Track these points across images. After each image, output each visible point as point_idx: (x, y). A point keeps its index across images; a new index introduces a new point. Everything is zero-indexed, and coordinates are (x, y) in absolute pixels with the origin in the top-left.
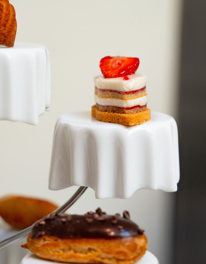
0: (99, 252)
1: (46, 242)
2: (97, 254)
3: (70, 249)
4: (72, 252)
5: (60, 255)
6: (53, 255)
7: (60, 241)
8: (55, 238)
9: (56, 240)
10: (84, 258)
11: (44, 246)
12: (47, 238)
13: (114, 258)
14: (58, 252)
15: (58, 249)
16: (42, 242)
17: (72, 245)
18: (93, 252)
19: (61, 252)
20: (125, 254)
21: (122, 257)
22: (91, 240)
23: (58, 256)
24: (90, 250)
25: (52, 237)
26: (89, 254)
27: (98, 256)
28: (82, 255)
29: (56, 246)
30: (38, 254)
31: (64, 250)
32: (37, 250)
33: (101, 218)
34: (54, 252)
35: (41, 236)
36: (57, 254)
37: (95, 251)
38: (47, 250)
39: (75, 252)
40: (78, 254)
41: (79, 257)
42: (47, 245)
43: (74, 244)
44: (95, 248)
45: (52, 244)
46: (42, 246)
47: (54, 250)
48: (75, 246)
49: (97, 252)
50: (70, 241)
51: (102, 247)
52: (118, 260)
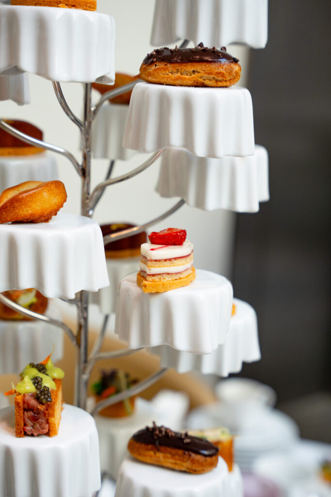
0: (202, 73)
1: (157, 67)
2: (200, 75)
3: (178, 71)
4: (179, 74)
5: (169, 77)
6: (163, 78)
7: (169, 65)
8: (165, 63)
9: (165, 65)
10: (189, 79)
12: (158, 64)
13: (214, 78)
14: (167, 75)
15: (167, 72)
16: (153, 67)
17: (179, 68)
18: (197, 74)
19: (170, 74)
20: (223, 75)
21: (220, 78)
22: (195, 64)
23: (168, 78)
24: (194, 72)
25: (162, 63)
26: (193, 75)
27: (201, 77)
28: (187, 77)
29: (165, 69)
30: (150, 79)
31: (172, 73)
32: (150, 74)
33: (202, 48)
34: (163, 74)
35: (152, 63)
37: (198, 72)
38: (158, 73)
39: (182, 74)
40: (184, 76)
41: (185, 79)
42: (158, 69)
43: (181, 67)
44: (199, 70)
45: (162, 68)
46: (154, 70)
47: (164, 73)
48: (181, 69)
49: (200, 74)
50: (177, 65)
51: (204, 69)
52: (217, 81)
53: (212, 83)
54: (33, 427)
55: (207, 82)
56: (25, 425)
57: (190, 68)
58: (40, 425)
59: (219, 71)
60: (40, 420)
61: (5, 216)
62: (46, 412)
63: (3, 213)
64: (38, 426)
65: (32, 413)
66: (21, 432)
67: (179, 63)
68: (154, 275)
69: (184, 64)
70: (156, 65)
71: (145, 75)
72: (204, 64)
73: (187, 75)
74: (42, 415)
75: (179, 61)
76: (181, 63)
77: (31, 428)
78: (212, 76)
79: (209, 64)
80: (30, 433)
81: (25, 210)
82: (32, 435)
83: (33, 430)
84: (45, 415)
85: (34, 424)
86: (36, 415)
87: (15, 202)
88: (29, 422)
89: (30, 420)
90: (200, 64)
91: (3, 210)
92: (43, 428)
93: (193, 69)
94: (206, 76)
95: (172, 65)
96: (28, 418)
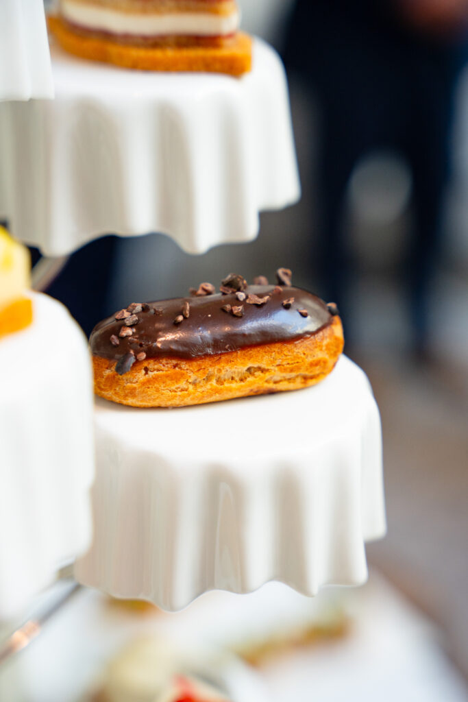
0: (274, 372)
1: (151, 374)
2: (267, 376)
3: (208, 379)
4: (212, 384)
5: (189, 395)
7: (184, 365)
8: (174, 362)
9: (175, 366)
10: (239, 390)
11: (148, 382)
12: (152, 365)
13: (300, 376)
14: (182, 390)
15: (183, 384)
16: (141, 376)
17: (214, 369)
18: (258, 374)
19: (191, 387)
20: (324, 365)
21: (315, 372)
22: (253, 352)
24: (250, 371)
26: (250, 379)
27: (269, 381)
28: (234, 385)
29: (176, 379)
31: (194, 384)
32: (132, 393)
35: (137, 362)
37: (263, 370)
38: (157, 390)
39: (219, 381)
40: (226, 385)
41: (230, 390)
42: (156, 379)
43: (218, 367)
44: (263, 366)
45: (167, 376)
46: (143, 384)
47: (173, 388)
48: (220, 371)
49: (267, 374)
50: (207, 362)
51: (278, 362)
52: (305, 378)
55: (282, 386)
57: (240, 363)
59: (315, 359)
67: (210, 356)
69: (223, 358)
70: (146, 370)
71: (117, 392)
72: (276, 348)
73: (232, 380)
76: (216, 355)
78: (296, 373)
79: (289, 346)
90: (267, 348)
93: (248, 364)
94: (283, 375)
95: (195, 363)
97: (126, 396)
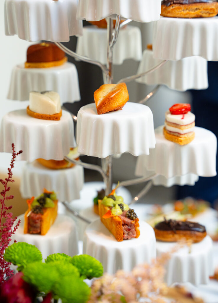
0: (202, 10)
1: (174, 7)
3: (187, 9)
4: (188, 11)
5: (182, 13)
6: (178, 14)
9: (180, 6)
10: (194, 14)
11: (173, 10)
13: (208, 12)
14: (181, 12)
15: (181, 10)
16: (171, 8)
17: (188, 7)
19: (182, 12)
20: (213, 10)
21: (212, 12)
22: (198, 4)
23: (180, 14)
24: (196, 9)
25: (177, 5)
26: (196, 11)
27: (201, 12)
28: (193, 12)
29: (179, 9)
30: (169, 15)
31: (183, 10)
32: (169, 12)
34: (178, 12)
35: (171, 5)
36: (180, 13)
37: (199, 9)
38: (175, 11)
39: (189, 11)
40: (191, 12)
41: (191, 14)
42: (175, 9)
44: (200, 8)
45: (177, 8)
48: (189, 8)
50: (186, 6)
51: (203, 7)
52: (210, 14)
53: (207, 15)
54: (128, 234)
55: (204, 15)
56: (124, 234)
57: (194, 7)
58: (132, 232)
59: (212, 8)
60: (132, 230)
61: (104, 109)
62: (135, 224)
63: (104, 107)
64: (131, 233)
65: (127, 226)
66: (122, 238)
68: (184, 134)
69: (191, 5)
70: (173, 6)
71: (166, 12)
72: (203, 4)
73: (192, 11)
74: (133, 226)
75: (187, 3)
76: (189, 4)
77: (127, 235)
78: (207, 11)
79: (206, 4)
80: (126, 238)
81: (115, 104)
82: (127, 239)
83: (128, 236)
84: (135, 226)
85: (129, 232)
86: (129, 227)
87: (110, 99)
88: (126, 232)
89: (126, 231)
90: (200, 4)
91: (103, 105)
92: (133, 234)
93: (196, 7)
94: (204, 11)
95: (183, 6)
96: (125, 230)
97: (168, 13)
